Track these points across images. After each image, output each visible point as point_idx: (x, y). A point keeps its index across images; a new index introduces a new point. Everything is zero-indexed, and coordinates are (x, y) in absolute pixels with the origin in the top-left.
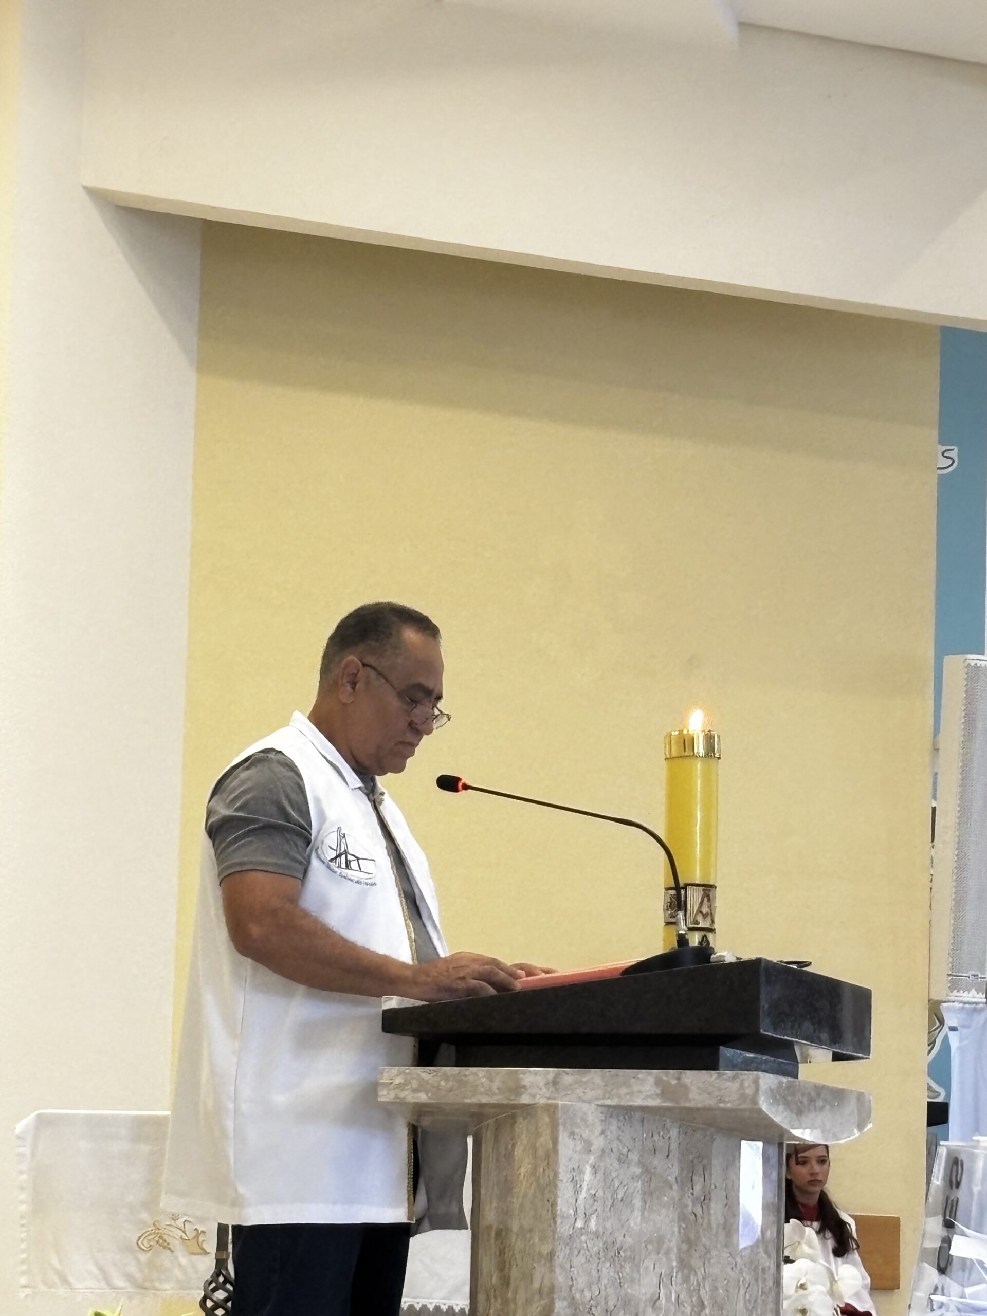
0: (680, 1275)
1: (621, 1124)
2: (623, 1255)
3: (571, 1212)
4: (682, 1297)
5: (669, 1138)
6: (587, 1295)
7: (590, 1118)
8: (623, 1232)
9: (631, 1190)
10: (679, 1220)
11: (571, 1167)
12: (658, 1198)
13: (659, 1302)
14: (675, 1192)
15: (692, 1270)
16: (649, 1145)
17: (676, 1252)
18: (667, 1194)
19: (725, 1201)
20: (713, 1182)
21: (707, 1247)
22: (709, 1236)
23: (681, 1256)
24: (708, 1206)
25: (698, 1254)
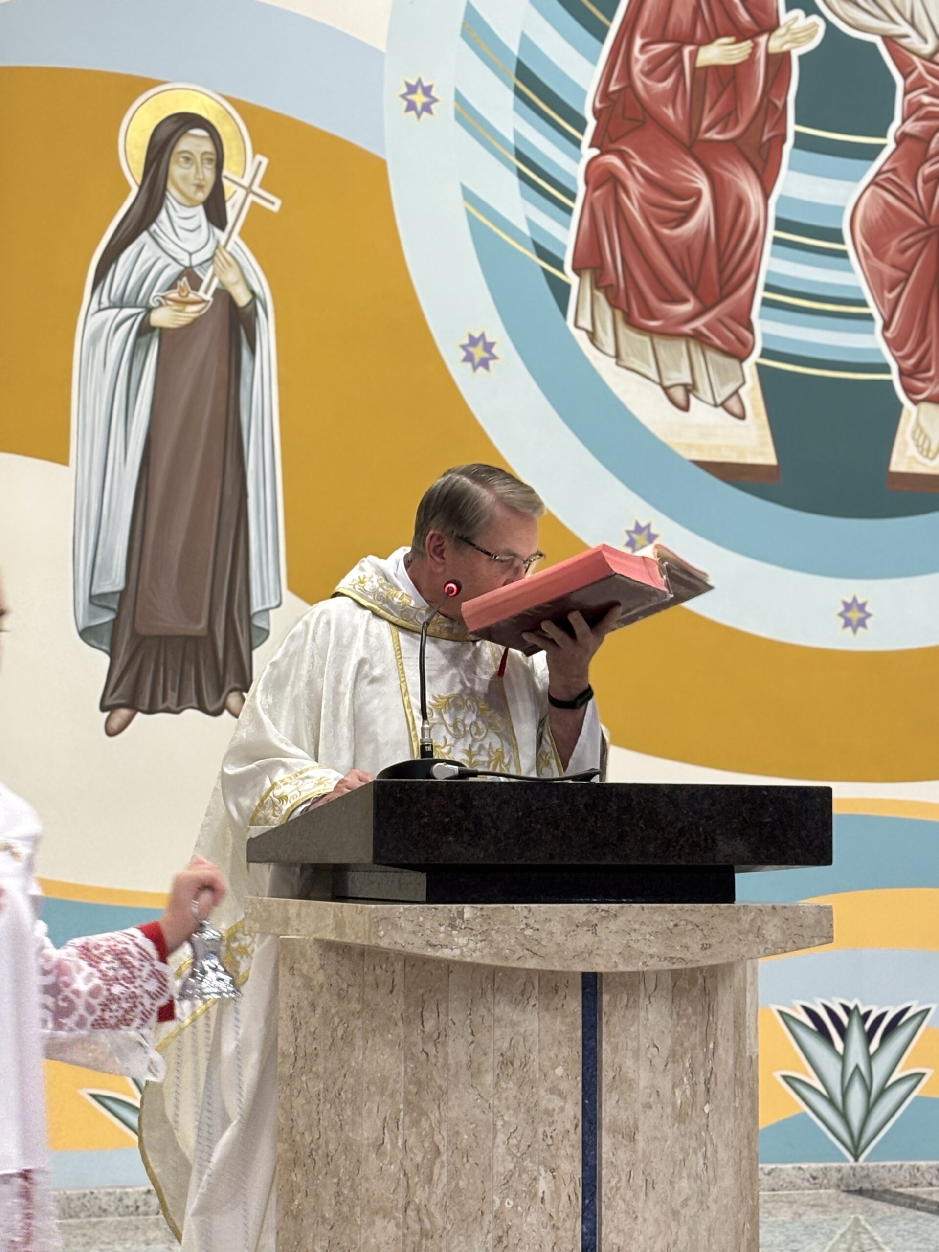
0: (407, 1119)
1: (340, 958)
2: (344, 1097)
3: (291, 1050)
4: (410, 1142)
5: (394, 972)
6: (308, 1138)
7: (309, 952)
8: (343, 1072)
9: (350, 1029)
10: (405, 1061)
11: (291, 1003)
12: (381, 1035)
13: (382, 1148)
14: (401, 1029)
15: (423, 1113)
16: (370, 979)
17: (403, 1094)
18: (391, 1031)
19: (471, 1038)
20: (450, 1018)
21: (444, 1088)
22: (446, 1076)
23: (410, 1098)
24: (444, 1044)
25: (431, 1096)
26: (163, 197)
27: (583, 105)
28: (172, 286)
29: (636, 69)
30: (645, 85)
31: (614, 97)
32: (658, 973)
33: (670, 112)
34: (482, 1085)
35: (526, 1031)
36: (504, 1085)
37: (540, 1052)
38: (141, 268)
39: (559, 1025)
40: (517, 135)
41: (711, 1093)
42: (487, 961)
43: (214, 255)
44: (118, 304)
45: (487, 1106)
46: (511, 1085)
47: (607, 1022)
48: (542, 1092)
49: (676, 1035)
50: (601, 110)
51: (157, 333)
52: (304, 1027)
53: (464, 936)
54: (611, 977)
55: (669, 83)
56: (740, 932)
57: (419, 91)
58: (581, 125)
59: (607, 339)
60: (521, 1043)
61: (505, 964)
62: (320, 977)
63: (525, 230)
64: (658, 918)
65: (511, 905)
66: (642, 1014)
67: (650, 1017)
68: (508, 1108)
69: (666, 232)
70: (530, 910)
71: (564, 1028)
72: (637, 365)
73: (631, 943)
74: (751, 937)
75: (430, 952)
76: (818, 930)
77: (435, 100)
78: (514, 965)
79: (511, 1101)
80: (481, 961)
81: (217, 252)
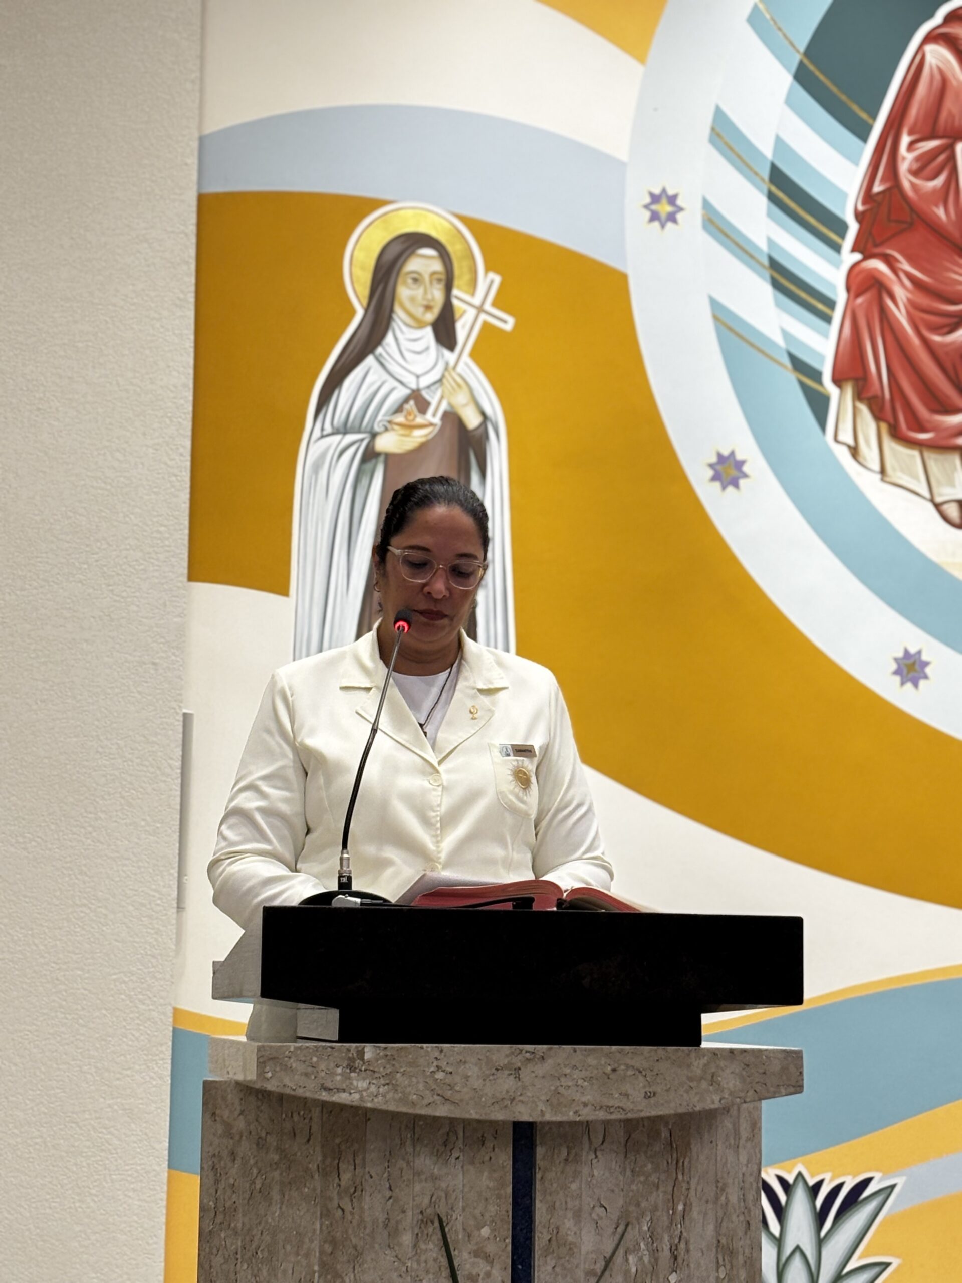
1: (259, 1103)
2: (261, 1257)
3: (211, 1203)
5: (311, 1119)
7: (230, 1096)
8: (260, 1228)
9: (268, 1181)
10: (321, 1218)
11: (212, 1151)
12: (298, 1189)
14: (317, 1182)
16: (288, 1125)
17: (317, 1254)
18: (307, 1185)
19: (388, 1194)
20: (367, 1169)
21: (358, 1248)
22: (362, 1235)
23: (325, 1259)
24: (360, 1198)
25: (345, 1258)
26: (390, 319)
27: (843, 208)
28: (399, 410)
29: (903, 168)
30: (913, 185)
31: (879, 199)
32: (606, 1123)
33: (941, 212)
34: (400, 1245)
35: (448, 1187)
36: (423, 1247)
37: (464, 1209)
38: (365, 393)
39: (485, 1181)
40: (770, 242)
41: (680, 1260)
42: (392, 1107)
43: (443, 377)
44: (342, 430)
45: (404, 1269)
46: (431, 1246)
47: (542, 1178)
48: (465, 1255)
49: (631, 1194)
50: (864, 213)
51: (382, 458)
52: (224, 1177)
53: (364, 1079)
54: (547, 1128)
55: (939, 182)
56: (691, 1079)
57: (664, 201)
58: (841, 227)
59: (870, 453)
60: (443, 1200)
61: (411, 1111)
62: (240, 1124)
63: (780, 341)
64: (591, 1061)
65: (420, 1045)
66: (585, 1170)
67: (596, 1173)
68: (428, 1272)
69: (937, 338)
70: (442, 1051)
71: (491, 1184)
72: (905, 480)
73: (561, 1090)
74: (704, 1084)
75: (324, 1096)
76: (784, 1077)
77: (681, 209)
78: (423, 1112)
79: (431, 1263)
80: (384, 1107)
81: (447, 374)
